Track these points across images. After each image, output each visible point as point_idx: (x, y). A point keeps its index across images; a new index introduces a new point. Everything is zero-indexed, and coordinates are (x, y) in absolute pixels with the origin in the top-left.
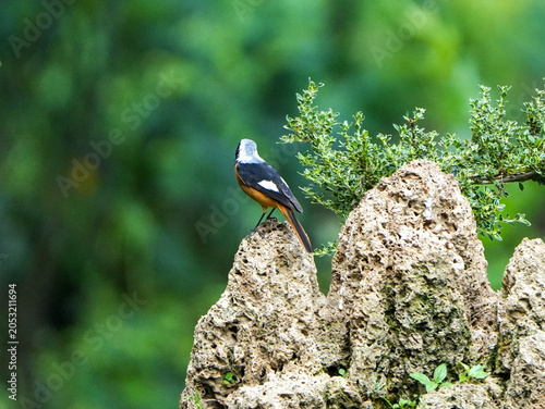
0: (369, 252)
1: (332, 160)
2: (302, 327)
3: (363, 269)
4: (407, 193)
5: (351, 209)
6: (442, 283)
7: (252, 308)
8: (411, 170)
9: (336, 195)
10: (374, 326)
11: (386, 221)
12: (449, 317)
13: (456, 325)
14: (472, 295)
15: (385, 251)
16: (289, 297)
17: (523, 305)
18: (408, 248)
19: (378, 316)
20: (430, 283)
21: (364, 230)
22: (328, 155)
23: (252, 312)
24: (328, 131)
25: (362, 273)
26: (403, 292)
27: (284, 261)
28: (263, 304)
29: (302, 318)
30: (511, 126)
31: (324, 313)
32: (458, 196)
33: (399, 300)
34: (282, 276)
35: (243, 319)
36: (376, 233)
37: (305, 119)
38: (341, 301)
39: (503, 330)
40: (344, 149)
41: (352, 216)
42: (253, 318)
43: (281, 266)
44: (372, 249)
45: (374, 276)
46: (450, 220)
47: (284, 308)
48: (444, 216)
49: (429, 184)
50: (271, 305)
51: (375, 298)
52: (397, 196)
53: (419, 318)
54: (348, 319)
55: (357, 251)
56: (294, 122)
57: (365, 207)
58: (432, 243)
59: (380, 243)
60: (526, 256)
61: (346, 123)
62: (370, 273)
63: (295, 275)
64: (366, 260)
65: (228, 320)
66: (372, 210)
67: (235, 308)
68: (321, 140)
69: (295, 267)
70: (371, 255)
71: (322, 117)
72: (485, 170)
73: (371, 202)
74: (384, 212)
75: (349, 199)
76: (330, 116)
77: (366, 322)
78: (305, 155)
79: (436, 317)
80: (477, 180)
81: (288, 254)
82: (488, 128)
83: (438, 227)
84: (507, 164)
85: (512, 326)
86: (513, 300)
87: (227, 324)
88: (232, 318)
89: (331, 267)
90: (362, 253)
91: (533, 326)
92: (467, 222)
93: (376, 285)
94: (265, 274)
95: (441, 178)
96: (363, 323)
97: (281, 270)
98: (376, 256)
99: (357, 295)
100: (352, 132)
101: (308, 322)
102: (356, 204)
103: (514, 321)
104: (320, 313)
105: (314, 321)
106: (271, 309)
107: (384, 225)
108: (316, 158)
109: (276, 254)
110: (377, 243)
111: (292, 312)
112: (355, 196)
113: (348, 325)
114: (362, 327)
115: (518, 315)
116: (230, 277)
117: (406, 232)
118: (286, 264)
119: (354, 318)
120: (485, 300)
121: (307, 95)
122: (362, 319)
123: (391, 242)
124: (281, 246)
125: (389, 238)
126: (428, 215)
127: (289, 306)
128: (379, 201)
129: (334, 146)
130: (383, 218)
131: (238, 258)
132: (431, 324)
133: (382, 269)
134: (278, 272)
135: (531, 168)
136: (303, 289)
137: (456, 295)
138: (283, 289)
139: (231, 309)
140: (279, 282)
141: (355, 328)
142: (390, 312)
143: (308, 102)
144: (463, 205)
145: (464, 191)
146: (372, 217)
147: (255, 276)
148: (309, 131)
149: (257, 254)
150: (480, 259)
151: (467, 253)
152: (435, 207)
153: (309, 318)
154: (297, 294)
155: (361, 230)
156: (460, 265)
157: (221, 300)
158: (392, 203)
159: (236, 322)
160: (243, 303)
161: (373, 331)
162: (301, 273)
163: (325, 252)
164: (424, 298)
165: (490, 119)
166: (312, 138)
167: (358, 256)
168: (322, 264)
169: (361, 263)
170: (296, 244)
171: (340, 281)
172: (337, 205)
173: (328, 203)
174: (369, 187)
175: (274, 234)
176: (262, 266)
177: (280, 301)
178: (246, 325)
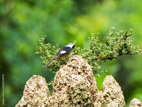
0: (63, 82)
1: (51, 57)
2: (45, 105)
3: (62, 87)
4: (73, 65)
5: (57, 71)
6: (84, 90)
7: (31, 101)
8: (73, 58)
9: (52, 67)
10: (66, 103)
11: (67, 73)
12: (87, 99)
13: (89, 101)
14: (93, 93)
15: (67, 82)
16: (41, 97)
17: (108, 94)
18: (74, 81)
19: (67, 101)
20: (81, 90)
21: (61, 76)
22: (49, 56)
23: (31, 102)
24: (49, 49)
25: (62, 88)
26: (73, 93)
28: (34, 99)
29: (45, 103)
30: (101, 44)
31: (51, 101)
32: (87, 65)
33: (73, 96)
34: (38, 91)
35: (29, 104)
36: (65, 77)
37: (42, 47)
38: (56, 97)
39: (102, 102)
40: (54, 54)
41: (57, 73)
42: (31, 104)
43: (38, 88)
44: (64, 82)
45: (65, 89)
46: (86, 72)
47: (40, 100)
48: (84, 71)
49: (79, 62)
50: (36, 99)
51: (65, 95)
52: (70, 66)
53: (79, 100)
54: (58, 102)
55: (60, 82)
56: (39, 48)
57: (61, 70)
58: (81, 79)
59: (66, 79)
60: (108, 80)
61: (54, 47)
62: (64, 88)
63: (42, 90)
64: (62, 85)
65: (24, 105)
66: (63, 71)
67: (26, 101)
68: (47, 52)
69: (42, 88)
70: (64, 83)
71: (47, 46)
72: (95, 57)
73: (63, 68)
74: (67, 71)
75: (56, 68)
76: (49, 45)
77: (64, 103)
78: (43, 57)
79: (83, 100)
80: (93, 60)
81: (40, 85)
82: (95, 45)
83: (82, 74)
84: (100, 55)
85: (105, 101)
86: (105, 93)
87: (24, 106)
88: (25, 104)
89: (52, 88)
90: (61, 83)
91: (111, 100)
92: (90, 72)
93: (66, 92)
94: (34, 91)
95: (82, 60)
96: (63, 103)
97: (38, 89)
98: (65, 84)
99: (60, 95)
100: (56, 49)
101: (47, 104)
103: (105, 99)
104: (50, 101)
105: (49, 103)
106: (36, 101)
107: (67, 74)
108: (46, 57)
109: (37, 85)
110: (65, 80)
111: (42, 101)
112: (58, 67)
113: (58, 104)
114: (62, 104)
115: (107, 98)
116: (24, 92)
117: (73, 76)
118: (40, 88)
119: (60, 102)
120: (97, 94)
121: (42, 40)
122: (62, 102)
123: (69, 79)
124: (38, 82)
125: (68, 78)
126: (79, 70)
127: (41, 99)
128: (65, 68)
129: (51, 54)
131: (26, 87)
132: (82, 102)
133: (67, 87)
134: (37, 90)
135: (107, 56)
136: (45, 94)
137: (89, 93)
138: (39, 95)
139: (25, 102)
140: (38, 93)
142: (70, 99)
143: (42, 42)
144: (89, 67)
145: (89, 63)
146: (63, 73)
147: (31, 92)
148: (44, 50)
149: (31, 85)
150: (95, 82)
151: (91, 81)
152: (81, 68)
153: (47, 102)
154: (43, 96)
155: (60, 76)
156: (89, 84)
157: (22, 99)
158: (69, 68)
159: (26, 105)
160: (28, 99)
161: (66, 105)
162: (44, 90)
163: (50, 84)
164: (80, 94)
166: (44, 52)
167: (60, 84)
168: (50, 87)
169: (61, 86)
170: (42, 81)
171: (55, 92)
172: (53, 70)
173: (50, 70)
174: (62, 64)
175: (36, 79)
176: (33, 89)
177: (39, 98)
178: (29, 106)
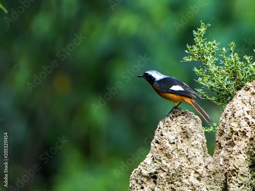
0: (239, 129)
1: (215, 72)
2: (197, 176)
3: (235, 139)
5: (228, 103)
7: (166, 164)
9: (218, 93)
10: (242, 175)
11: (249, 110)
15: (249, 128)
16: (189, 157)
19: (244, 169)
21: (236, 115)
22: (213, 69)
23: (166, 166)
24: (213, 54)
25: (235, 142)
27: (186, 135)
28: (173, 162)
29: (197, 170)
31: (211, 167)
34: (184, 144)
35: (160, 171)
36: (243, 117)
37: (198, 47)
38: (222, 159)
40: (223, 65)
41: (228, 107)
42: (166, 170)
43: (184, 138)
44: (240, 128)
45: (242, 144)
47: (186, 164)
50: (178, 162)
51: (243, 158)
54: (226, 171)
55: (231, 129)
56: (192, 48)
57: (237, 102)
59: (246, 123)
61: (224, 49)
62: (239, 142)
63: (193, 143)
64: (237, 134)
65: (151, 172)
66: (241, 103)
67: (155, 164)
68: (209, 59)
69: (192, 138)
70: (240, 131)
71: (209, 46)
73: (240, 98)
74: (248, 104)
75: (226, 96)
76: (214, 45)
77: (237, 173)
78: (199, 69)
81: (188, 130)
87: (150, 174)
88: (153, 171)
89: (215, 138)
90: (234, 129)
93: (243, 150)
94: (174, 143)
96: (235, 173)
97: (184, 141)
98: (243, 132)
99: (232, 156)
101: (201, 173)
102: (231, 100)
104: (208, 167)
105: (205, 172)
106: (178, 164)
107: (248, 112)
108: (206, 70)
109: (181, 130)
110: (244, 123)
111: (191, 166)
112: (230, 94)
113: (226, 174)
114: (234, 175)
116: (152, 145)
118: (187, 137)
119: (229, 170)
121: (200, 31)
122: (235, 170)
123: (253, 123)
124: (184, 125)
125: (251, 120)
127: (189, 163)
128: (245, 97)
129: (217, 63)
130: (247, 108)
131: (157, 133)
133: (247, 139)
134: (182, 142)
136: (198, 152)
138: (185, 152)
139: (152, 165)
140: (183, 148)
141: (230, 176)
142: (252, 166)
143: (201, 36)
146: (241, 108)
147: (168, 144)
148: (201, 54)
153: (202, 170)
154: (194, 155)
155: (234, 115)
157: (146, 159)
158: (253, 98)
159: (156, 173)
160: (160, 161)
161: (242, 178)
162: (196, 142)
163: (211, 129)
166: (203, 58)
167: (232, 132)
168: (210, 137)
169: (234, 136)
170: (193, 124)
171: (221, 147)
172: (219, 100)
173: (213, 99)
174: (238, 89)
175: (180, 118)
176: (172, 138)
177: (183, 159)
178: (162, 175)
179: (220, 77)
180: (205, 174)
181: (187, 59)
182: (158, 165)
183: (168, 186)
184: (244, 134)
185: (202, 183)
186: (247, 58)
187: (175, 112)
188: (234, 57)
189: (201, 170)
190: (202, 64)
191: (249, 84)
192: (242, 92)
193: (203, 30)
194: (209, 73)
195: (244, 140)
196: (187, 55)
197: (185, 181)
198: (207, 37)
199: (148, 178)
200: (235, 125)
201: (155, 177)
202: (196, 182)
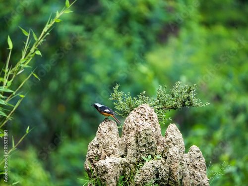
0: (131, 127)
2: (115, 145)
4: (141, 112)
5: (127, 116)
6: (150, 135)
8: (142, 106)
9: (123, 113)
10: (133, 145)
12: (152, 143)
13: (153, 145)
14: (157, 138)
15: (135, 127)
17: (170, 140)
18: (141, 126)
19: (134, 143)
20: (147, 135)
21: (130, 121)
22: (121, 103)
23: (102, 142)
24: (121, 97)
25: (130, 132)
26: (140, 137)
27: (110, 129)
28: (105, 140)
30: (167, 96)
31: (120, 142)
32: (154, 113)
33: (139, 139)
36: (133, 122)
37: (115, 94)
38: (125, 139)
39: (165, 147)
40: (125, 101)
41: (127, 118)
45: (133, 133)
46: (152, 119)
48: (150, 118)
49: (147, 110)
50: (107, 140)
51: (133, 138)
52: (139, 113)
53: (144, 143)
54: (126, 144)
56: (113, 95)
57: (131, 116)
58: (147, 125)
60: (171, 128)
61: (126, 95)
66: (132, 116)
68: (120, 99)
69: (113, 131)
71: (120, 93)
72: (160, 106)
73: (132, 114)
75: (127, 114)
76: (122, 93)
77: (131, 145)
78: (115, 103)
79: (148, 143)
80: (159, 109)
81: (111, 127)
82: (161, 96)
83: (149, 121)
84: (166, 105)
85: (167, 146)
86: (168, 139)
87: (96, 145)
88: (97, 143)
89: (122, 131)
91: (173, 146)
92: (156, 120)
93: (133, 135)
94: (105, 132)
95: (150, 109)
99: (129, 138)
100: (127, 97)
103: (168, 144)
106: (107, 141)
107: (135, 120)
109: (108, 127)
110: (134, 125)
111: (112, 142)
115: (169, 143)
116: (97, 133)
117: (141, 122)
119: (128, 143)
120: (161, 139)
124: (110, 125)
125: (136, 123)
126: (146, 118)
127: (112, 140)
128: (134, 114)
129: (123, 101)
130: (135, 118)
131: (99, 128)
132: (147, 145)
133: (135, 131)
134: (109, 132)
135: (172, 106)
136: (115, 136)
137: (153, 138)
138: (110, 136)
139: (97, 141)
140: (109, 134)
141: (128, 146)
142: (137, 142)
143: (116, 89)
144: (155, 115)
145: (155, 112)
146: (132, 118)
147: (103, 133)
148: (117, 97)
149: (103, 127)
150: (159, 129)
151: (156, 127)
152: (148, 116)
154: (113, 137)
156: (154, 130)
157: (95, 139)
158: (137, 115)
161: (133, 147)
163: (120, 127)
164: (145, 138)
165: (162, 94)
167: (129, 128)
168: (120, 130)
169: (130, 130)
170: (113, 125)
171: (124, 134)
172: (123, 115)
173: (121, 115)
174: (131, 111)
175: (108, 122)
176: (105, 130)
177: (109, 139)
178: (101, 145)
179: (124, 106)
180: (118, 145)
181: (111, 99)
182: (99, 141)
183: (103, 150)
184: (134, 129)
185: (117, 149)
186: (135, 98)
187: (106, 120)
188: (129, 98)
189: (116, 143)
190: (116, 100)
191: (135, 109)
192: (133, 112)
193: (117, 87)
194: (119, 104)
195: (133, 131)
196: (111, 97)
197: (110, 148)
198: (119, 90)
199: (95, 147)
200: (130, 125)
201: (98, 146)
202: (114, 148)
